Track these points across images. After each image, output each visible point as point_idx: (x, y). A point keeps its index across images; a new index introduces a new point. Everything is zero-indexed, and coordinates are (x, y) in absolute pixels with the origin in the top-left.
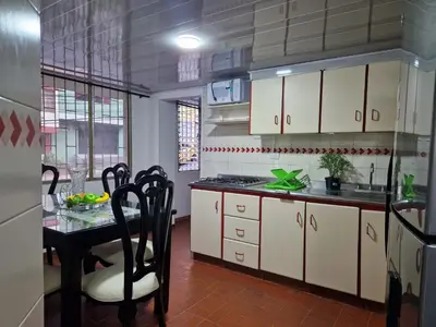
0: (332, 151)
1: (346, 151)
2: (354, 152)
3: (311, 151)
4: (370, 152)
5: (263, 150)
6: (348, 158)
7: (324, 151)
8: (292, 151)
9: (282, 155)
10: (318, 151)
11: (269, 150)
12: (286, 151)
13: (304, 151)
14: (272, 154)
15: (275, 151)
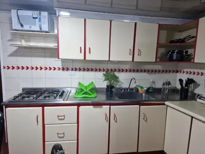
0: (108, 70)
1: (115, 70)
2: (119, 71)
3: (96, 70)
4: (127, 71)
5: (63, 69)
6: (117, 74)
7: (104, 70)
8: (84, 70)
9: (78, 73)
10: (100, 70)
11: (68, 69)
12: (80, 70)
13: (92, 70)
14: (70, 72)
15: (72, 69)
